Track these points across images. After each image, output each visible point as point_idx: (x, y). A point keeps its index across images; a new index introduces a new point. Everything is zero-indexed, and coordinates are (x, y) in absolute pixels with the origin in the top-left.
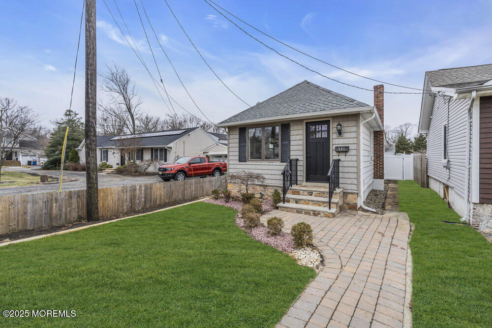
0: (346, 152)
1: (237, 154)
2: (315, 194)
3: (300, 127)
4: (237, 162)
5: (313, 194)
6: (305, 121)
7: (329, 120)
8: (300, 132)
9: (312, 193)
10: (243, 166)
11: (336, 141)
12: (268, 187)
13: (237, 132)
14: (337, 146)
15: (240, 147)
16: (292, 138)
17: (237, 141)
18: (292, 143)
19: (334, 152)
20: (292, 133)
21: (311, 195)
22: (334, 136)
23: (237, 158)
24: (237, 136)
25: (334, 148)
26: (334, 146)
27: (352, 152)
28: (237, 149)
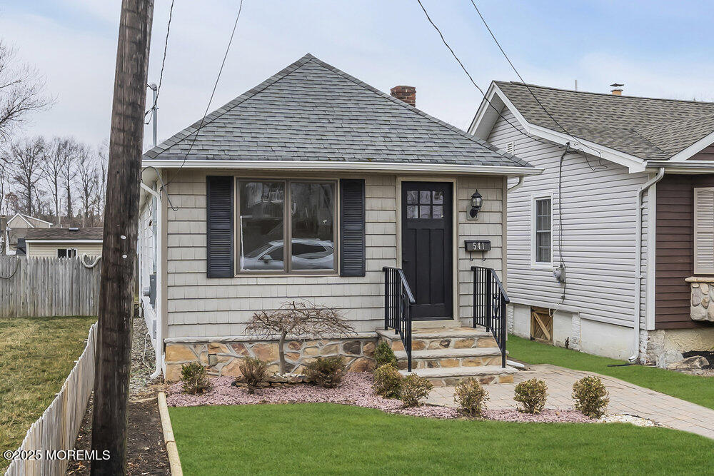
0: (483, 252)
1: (202, 254)
2: (456, 344)
3: (389, 192)
4: (202, 279)
5: (452, 344)
6: (400, 180)
7: (451, 184)
8: (390, 203)
9: (449, 342)
10: (221, 292)
11: (464, 230)
12: (305, 345)
13: (202, 189)
14: (467, 239)
15: (211, 234)
16: (369, 216)
17: (202, 215)
18: (369, 228)
19: (462, 251)
20: (369, 203)
21: (447, 346)
22: (459, 216)
23: (202, 266)
24: (202, 201)
25: (462, 244)
26: (462, 240)
27: (495, 253)
28: (202, 240)
